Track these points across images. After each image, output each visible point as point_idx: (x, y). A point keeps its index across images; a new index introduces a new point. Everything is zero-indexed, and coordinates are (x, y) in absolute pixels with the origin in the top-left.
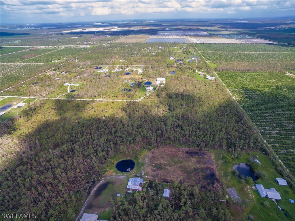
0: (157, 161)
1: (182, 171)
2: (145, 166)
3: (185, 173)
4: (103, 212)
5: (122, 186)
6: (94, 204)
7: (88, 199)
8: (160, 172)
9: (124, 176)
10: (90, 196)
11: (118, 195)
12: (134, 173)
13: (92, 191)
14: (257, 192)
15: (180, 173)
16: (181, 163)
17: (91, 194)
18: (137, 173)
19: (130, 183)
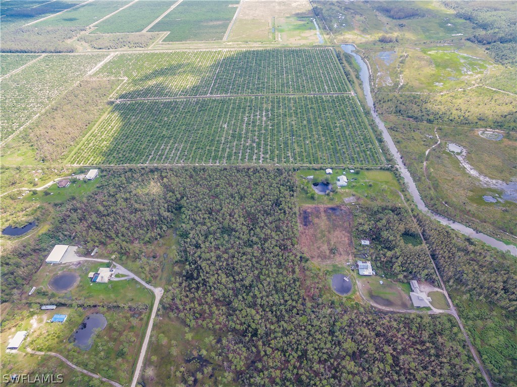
0: (325, 253)
1: (334, 231)
2: (337, 263)
3: (336, 229)
4: (404, 291)
5: (370, 282)
6: (400, 303)
7: (398, 311)
8: (341, 250)
9: (357, 282)
10: (395, 310)
11: (381, 282)
12: (349, 272)
13: (388, 310)
14: (342, 187)
15: (336, 233)
16: (322, 231)
17: (392, 310)
19: (366, 273)
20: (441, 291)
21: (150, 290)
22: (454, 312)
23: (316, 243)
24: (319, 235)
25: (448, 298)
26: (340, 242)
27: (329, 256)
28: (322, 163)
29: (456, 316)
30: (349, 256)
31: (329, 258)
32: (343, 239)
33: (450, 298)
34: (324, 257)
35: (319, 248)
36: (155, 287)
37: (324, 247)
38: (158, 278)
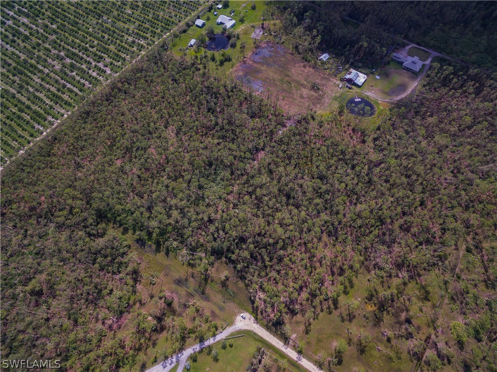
0: (312, 96)
1: (289, 71)
2: (334, 95)
3: (288, 68)
4: (397, 69)
5: (372, 85)
7: (414, 86)
8: (318, 81)
9: (366, 94)
11: (378, 77)
12: (351, 92)
13: (410, 92)
14: (234, 26)
15: (293, 70)
16: (281, 81)
17: (411, 89)
18: (348, 92)
19: (363, 80)
20: (411, 46)
21: (232, 334)
22: (435, 54)
23: (293, 95)
24: (285, 86)
25: (419, 47)
26: (308, 75)
27: (320, 95)
28: (180, 21)
29: (439, 54)
30: (330, 81)
31: (322, 96)
32: (306, 71)
33: (421, 46)
34: (318, 100)
35: (302, 97)
36: (231, 323)
37: (304, 93)
38: (217, 311)
